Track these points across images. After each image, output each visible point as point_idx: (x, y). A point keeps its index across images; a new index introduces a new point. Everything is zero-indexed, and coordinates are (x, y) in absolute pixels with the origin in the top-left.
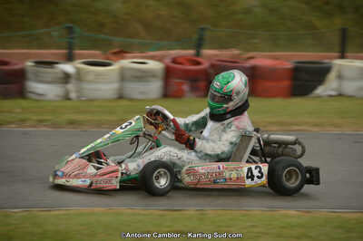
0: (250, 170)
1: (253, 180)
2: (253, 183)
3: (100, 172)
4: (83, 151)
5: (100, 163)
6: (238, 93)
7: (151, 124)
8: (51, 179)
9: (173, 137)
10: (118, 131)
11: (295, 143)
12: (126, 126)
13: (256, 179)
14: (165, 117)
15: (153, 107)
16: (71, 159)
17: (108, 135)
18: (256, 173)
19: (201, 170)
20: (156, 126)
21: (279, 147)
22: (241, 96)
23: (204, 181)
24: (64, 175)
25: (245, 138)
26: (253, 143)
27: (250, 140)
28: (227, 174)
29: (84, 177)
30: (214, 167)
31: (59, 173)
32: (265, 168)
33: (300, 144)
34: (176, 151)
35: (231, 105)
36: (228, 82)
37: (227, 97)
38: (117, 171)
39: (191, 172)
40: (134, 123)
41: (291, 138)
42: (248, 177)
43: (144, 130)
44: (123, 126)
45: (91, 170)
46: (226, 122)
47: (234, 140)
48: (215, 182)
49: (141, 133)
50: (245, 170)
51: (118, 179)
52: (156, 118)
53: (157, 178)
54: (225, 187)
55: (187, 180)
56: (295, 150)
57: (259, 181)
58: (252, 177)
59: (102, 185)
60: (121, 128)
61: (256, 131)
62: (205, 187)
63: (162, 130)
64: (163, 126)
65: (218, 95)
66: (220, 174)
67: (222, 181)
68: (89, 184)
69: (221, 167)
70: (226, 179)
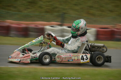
0: (82, 56)
1: (83, 60)
3: (24, 56)
4: (19, 48)
5: (26, 53)
6: (82, 28)
7: (48, 39)
9: (55, 44)
10: (34, 41)
11: (103, 47)
12: (37, 39)
13: (85, 60)
14: (52, 36)
15: (49, 32)
16: (15, 51)
17: (30, 43)
18: (85, 57)
19: (63, 56)
20: (50, 39)
21: (98, 48)
22: (83, 29)
23: (65, 61)
27: (84, 45)
28: (73, 58)
29: (18, 58)
31: (10, 57)
32: (89, 56)
33: (105, 47)
34: (57, 50)
35: (79, 33)
36: (78, 24)
40: (40, 38)
41: (101, 45)
42: (82, 59)
44: (36, 39)
45: (21, 56)
46: (77, 38)
48: (68, 61)
49: (42, 42)
51: (30, 59)
53: (46, 59)
54: (72, 63)
55: (58, 60)
59: (24, 61)
60: (35, 40)
61: (87, 41)
62: (65, 62)
63: (52, 41)
64: (52, 39)
65: (74, 28)
66: (70, 58)
67: (71, 60)
68: (19, 60)
69: (71, 55)
70: (73, 60)
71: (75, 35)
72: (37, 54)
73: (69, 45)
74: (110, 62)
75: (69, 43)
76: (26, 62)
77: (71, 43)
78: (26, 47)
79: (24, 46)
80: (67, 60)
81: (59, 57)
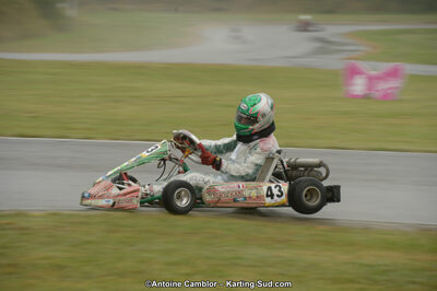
0: (270, 188)
1: (272, 198)
2: (273, 201)
3: (123, 191)
4: (110, 173)
6: (264, 115)
7: (178, 147)
9: (199, 160)
10: (145, 154)
11: (320, 165)
12: (152, 150)
13: (275, 197)
14: (192, 142)
16: (98, 181)
17: (134, 159)
18: (276, 191)
19: (220, 189)
20: (183, 150)
23: (226, 201)
24: (90, 197)
25: (269, 159)
26: (275, 164)
27: (272, 161)
28: (246, 193)
29: (108, 197)
30: (234, 185)
31: (86, 195)
32: (285, 187)
33: (324, 166)
35: (256, 127)
36: (255, 105)
37: (253, 119)
38: (137, 191)
39: (212, 190)
40: (159, 147)
41: (315, 160)
42: (267, 196)
44: (150, 149)
45: (115, 191)
46: (252, 144)
47: (259, 162)
48: (235, 200)
49: (166, 157)
50: (265, 189)
51: (139, 199)
52: (183, 142)
53: (179, 197)
54: (245, 205)
55: (208, 198)
56: (320, 172)
57: (279, 200)
58: (272, 196)
59: (124, 204)
60: (148, 152)
61: (279, 152)
62: (225, 205)
63: (189, 154)
64: (190, 150)
65: (244, 116)
66: (240, 192)
67: (242, 199)
68: (111, 203)
69: (241, 186)
70: (245, 198)
71: (246, 133)
72: (154, 187)
73: (234, 161)
74: (339, 201)
75: (233, 155)
76: (130, 205)
77: (237, 158)
79: (119, 167)
80: (230, 198)
81: (210, 191)
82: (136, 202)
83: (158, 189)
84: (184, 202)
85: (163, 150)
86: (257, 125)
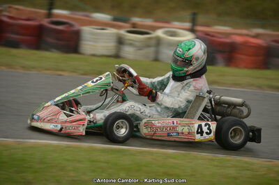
0: (200, 126)
1: (202, 135)
2: (202, 138)
3: (70, 119)
4: (58, 99)
5: (72, 111)
6: (197, 59)
7: (120, 80)
8: (29, 122)
10: (90, 84)
12: (97, 81)
13: (205, 134)
14: (130, 75)
15: (122, 65)
16: (47, 105)
17: (80, 87)
18: (205, 129)
19: (157, 124)
20: (124, 82)
21: (229, 107)
22: (200, 61)
23: (161, 134)
24: (39, 119)
25: (199, 98)
26: (205, 103)
27: (203, 100)
28: (179, 129)
29: (56, 122)
30: (169, 121)
31: (36, 117)
32: (213, 126)
33: (246, 106)
34: (140, 106)
35: (191, 69)
36: (189, 49)
37: (188, 62)
38: (84, 119)
40: (103, 79)
41: (239, 100)
42: (198, 133)
43: (112, 85)
44: (95, 80)
45: (63, 117)
48: (169, 135)
49: (109, 88)
50: (196, 126)
51: (85, 127)
52: (124, 75)
53: (118, 127)
54: (177, 139)
55: (144, 131)
56: (242, 112)
57: (207, 137)
58: (201, 133)
60: (93, 82)
61: (209, 92)
62: (160, 138)
63: (128, 86)
64: (129, 82)
65: (180, 59)
66: (173, 128)
67: (175, 134)
68: (59, 127)
69: (175, 122)
70: (178, 133)
71: (181, 74)
72: (97, 114)
74: (259, 142)
75: (167, 90)
77: (171, 91)
78: (72, 97)
79: (67, 94)
80: (165, 132)
81: (147, 125)
82: (82, 131)
83: (100, 116)
84: (123, 132)
85: (107, 81)
86: (191, 67)
